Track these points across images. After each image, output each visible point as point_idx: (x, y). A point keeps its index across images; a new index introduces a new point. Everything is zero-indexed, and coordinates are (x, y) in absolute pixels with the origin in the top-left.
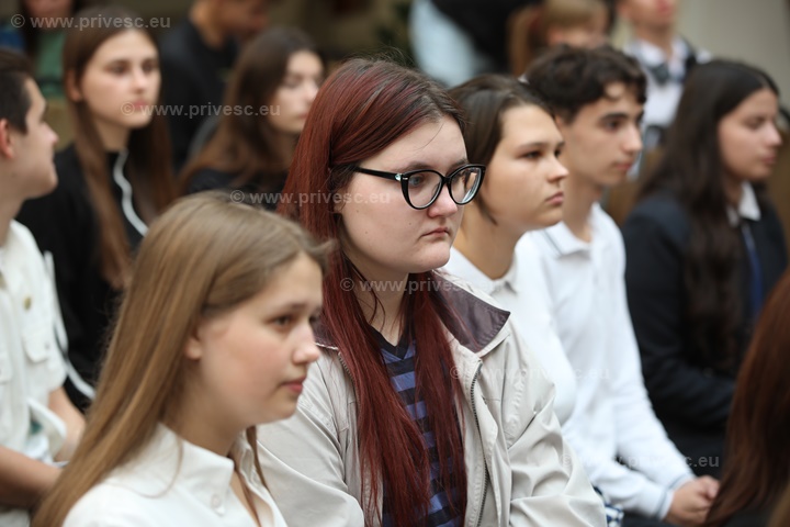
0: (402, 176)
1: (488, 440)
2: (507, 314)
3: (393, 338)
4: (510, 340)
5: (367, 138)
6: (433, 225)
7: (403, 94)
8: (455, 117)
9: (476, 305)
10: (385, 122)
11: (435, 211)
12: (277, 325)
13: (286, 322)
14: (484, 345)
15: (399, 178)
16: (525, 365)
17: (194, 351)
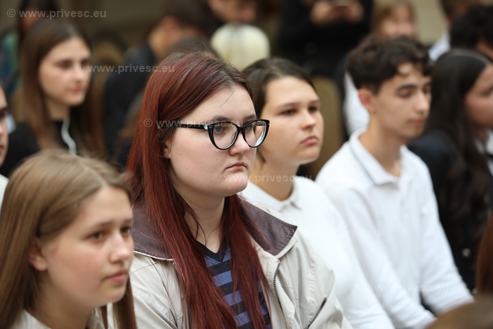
0: (208, 127)
1: (289, 316)
2: (295, 228)
3: (214, 247)
4: (299, 246)
5: (183, 102)
6: (233, 161)
7: (206, 71)
8: (244, 85)
9: (273, 221)
10: (195, 90)
11: (234, 150)
12: (93, 239)
13: (101, 236)
14: (280, 250)
15: (206, 128)
16: (313, 262)
17: (40, 265)
